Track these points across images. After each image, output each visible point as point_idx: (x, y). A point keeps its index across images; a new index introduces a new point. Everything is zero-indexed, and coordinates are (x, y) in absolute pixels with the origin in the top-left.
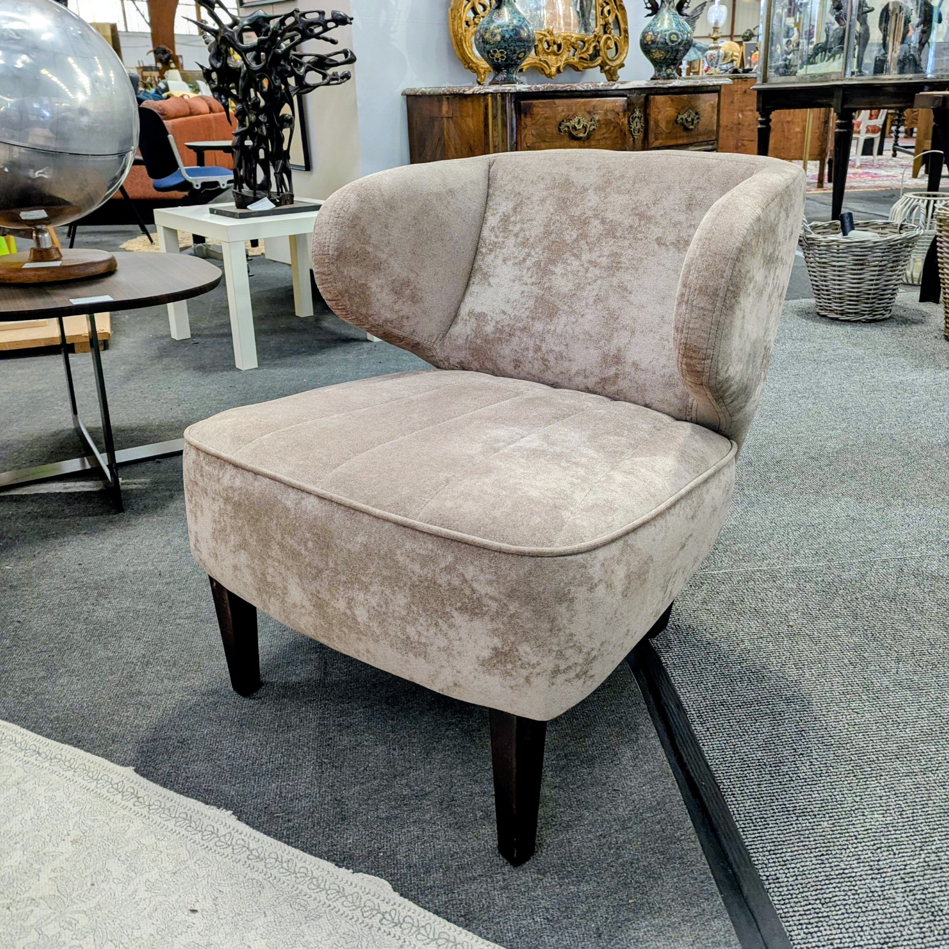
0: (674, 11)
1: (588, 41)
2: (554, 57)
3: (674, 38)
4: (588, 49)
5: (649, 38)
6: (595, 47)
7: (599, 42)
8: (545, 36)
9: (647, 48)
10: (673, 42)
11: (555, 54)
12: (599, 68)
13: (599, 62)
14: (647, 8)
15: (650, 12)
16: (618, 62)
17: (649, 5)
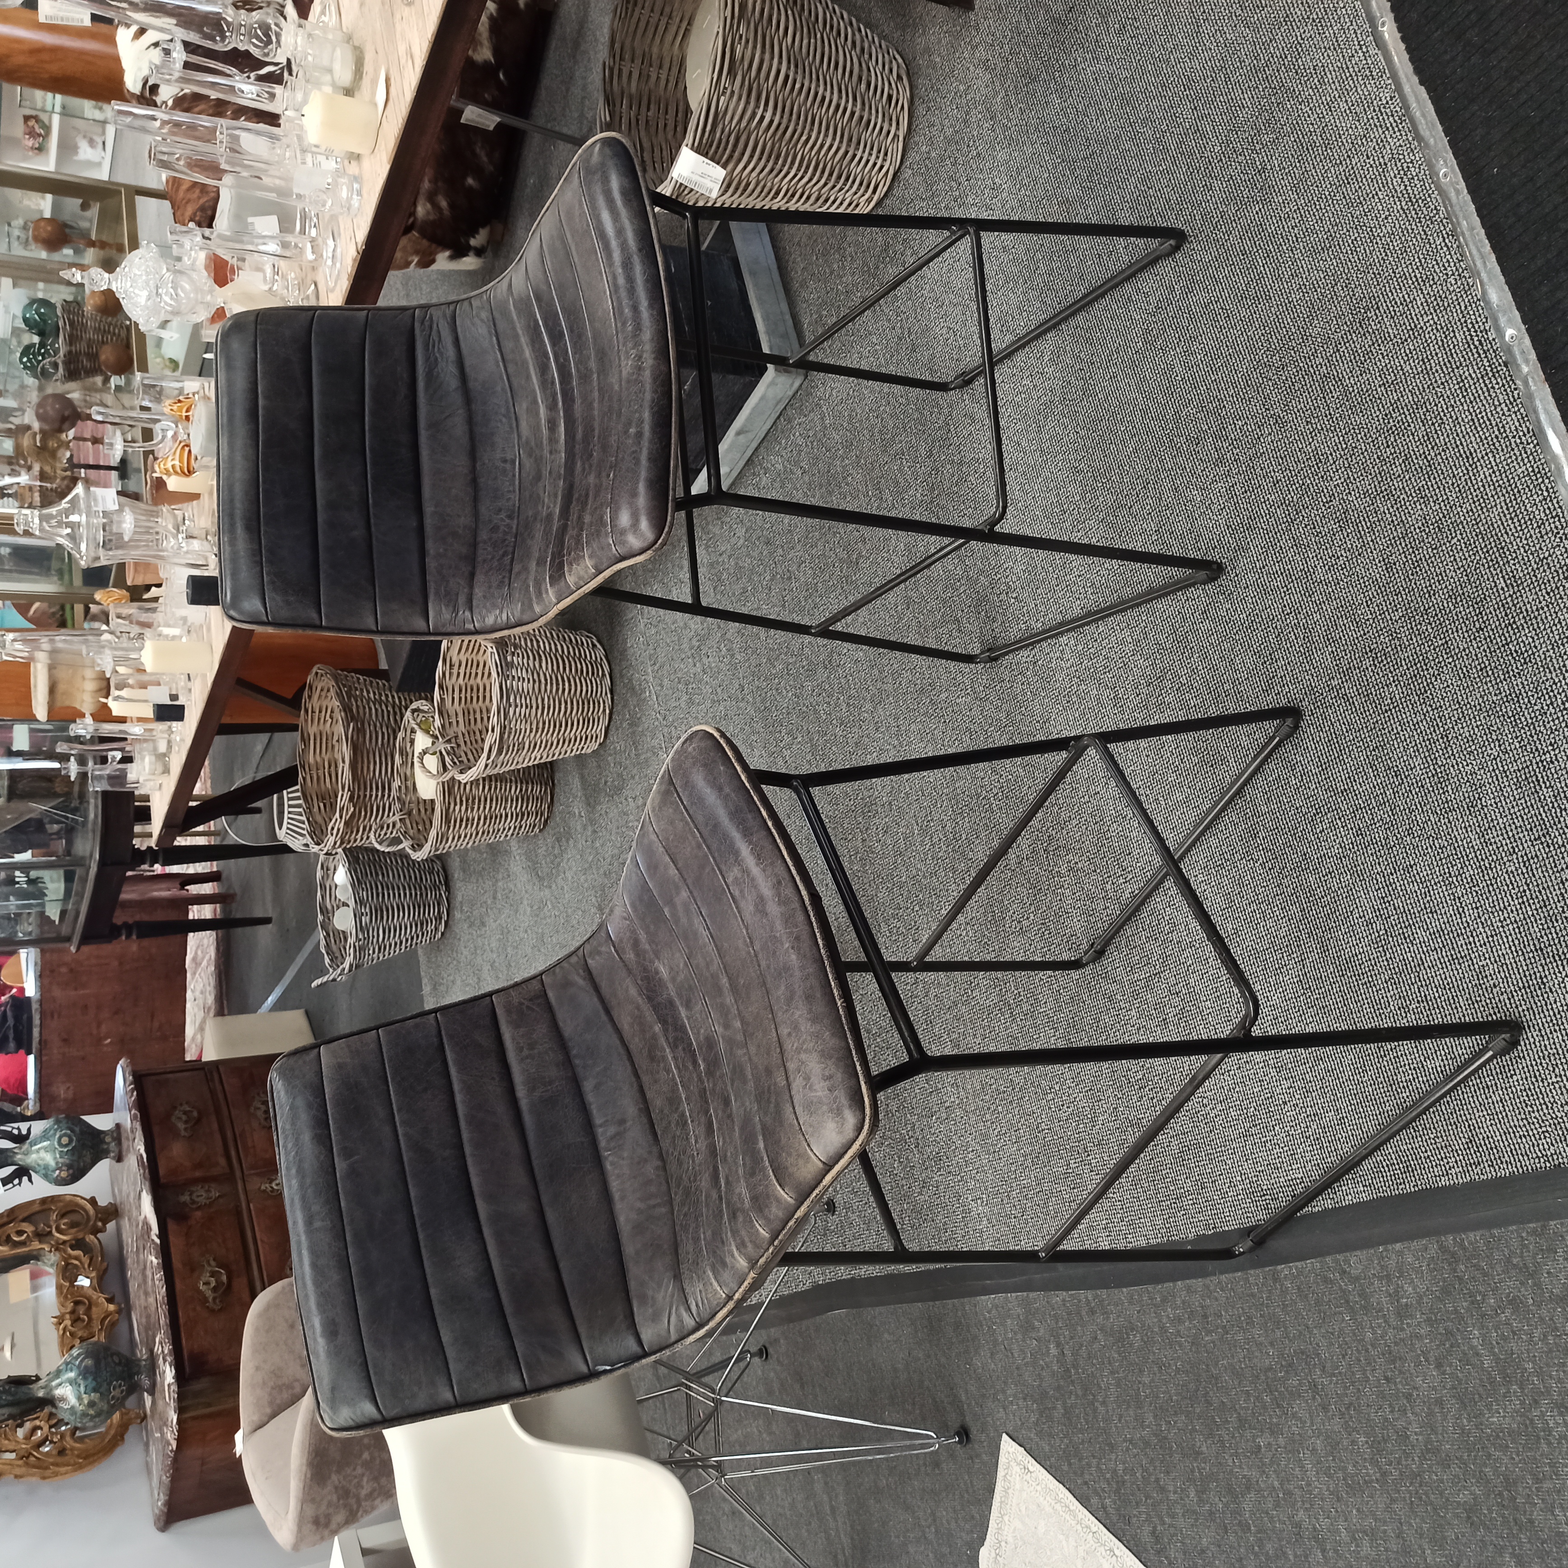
0: (26, 1146)
1: (65, 1260)
2: (94, 1309)
3: (65, 1140)
4: (76, 1258)
5: (64, 1174)
6: (73, 1248)
7: (64, 1242)
8: (65, 1330)
9: (77, 1173)
10: (71, 1141)
11: (89, 1308)
12: (99, 1235)
13: (92, 1237)
14: (20, 1184)
15: (25, 1179)
16: (88, 1206)
17: (16, 1181)
